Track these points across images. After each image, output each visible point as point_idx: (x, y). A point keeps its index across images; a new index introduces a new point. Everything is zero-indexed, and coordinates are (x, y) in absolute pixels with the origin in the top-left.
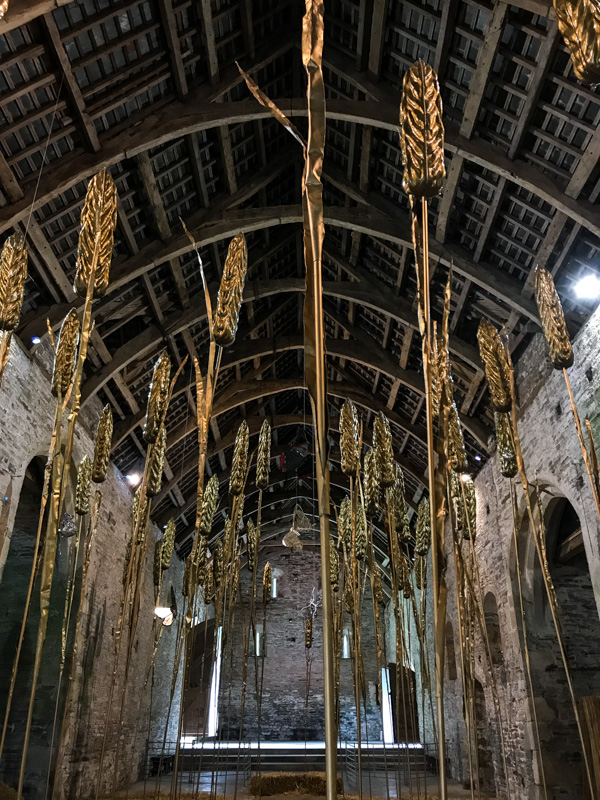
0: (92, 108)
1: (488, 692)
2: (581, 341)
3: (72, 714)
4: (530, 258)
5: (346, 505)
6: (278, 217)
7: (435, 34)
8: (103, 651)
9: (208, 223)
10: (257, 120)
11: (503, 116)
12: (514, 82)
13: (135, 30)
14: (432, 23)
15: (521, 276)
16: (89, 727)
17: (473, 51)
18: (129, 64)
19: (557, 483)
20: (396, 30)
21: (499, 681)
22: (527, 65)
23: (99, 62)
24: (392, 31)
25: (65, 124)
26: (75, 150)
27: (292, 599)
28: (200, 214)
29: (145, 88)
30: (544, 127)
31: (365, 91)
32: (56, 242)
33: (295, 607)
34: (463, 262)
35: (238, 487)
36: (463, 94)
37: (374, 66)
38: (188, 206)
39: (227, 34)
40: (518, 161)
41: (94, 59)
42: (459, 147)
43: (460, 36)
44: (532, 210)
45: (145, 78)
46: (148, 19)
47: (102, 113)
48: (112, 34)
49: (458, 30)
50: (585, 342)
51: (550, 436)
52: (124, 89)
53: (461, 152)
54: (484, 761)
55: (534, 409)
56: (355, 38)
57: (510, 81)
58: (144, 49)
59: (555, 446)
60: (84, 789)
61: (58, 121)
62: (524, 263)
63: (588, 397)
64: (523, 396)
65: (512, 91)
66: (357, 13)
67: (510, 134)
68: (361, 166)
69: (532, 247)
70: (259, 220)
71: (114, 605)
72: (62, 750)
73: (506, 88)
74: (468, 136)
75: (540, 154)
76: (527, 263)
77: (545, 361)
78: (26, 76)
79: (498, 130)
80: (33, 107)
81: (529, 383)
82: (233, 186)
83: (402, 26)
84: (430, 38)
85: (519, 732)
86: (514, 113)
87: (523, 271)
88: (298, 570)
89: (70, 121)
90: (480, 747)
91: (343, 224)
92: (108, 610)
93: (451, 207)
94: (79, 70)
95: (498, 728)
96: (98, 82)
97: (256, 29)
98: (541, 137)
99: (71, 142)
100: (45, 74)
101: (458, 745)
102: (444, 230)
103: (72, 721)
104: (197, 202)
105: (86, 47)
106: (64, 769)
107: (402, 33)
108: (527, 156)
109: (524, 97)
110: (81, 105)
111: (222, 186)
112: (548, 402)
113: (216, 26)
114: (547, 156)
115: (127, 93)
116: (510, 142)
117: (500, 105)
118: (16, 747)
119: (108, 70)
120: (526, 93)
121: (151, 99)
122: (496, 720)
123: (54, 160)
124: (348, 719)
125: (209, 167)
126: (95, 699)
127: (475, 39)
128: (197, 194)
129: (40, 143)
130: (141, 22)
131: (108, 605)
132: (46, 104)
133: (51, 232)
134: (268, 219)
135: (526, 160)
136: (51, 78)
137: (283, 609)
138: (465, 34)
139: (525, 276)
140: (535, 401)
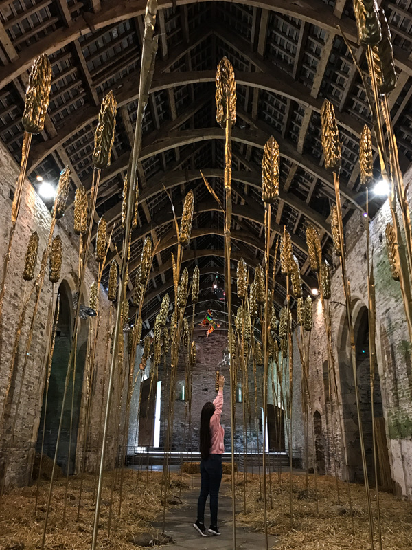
0: (95, 82)
1: (323, 419)
2: (378, 219)
3: (83, 426)
4: (352, 166)
5: (240, 311)
6: (202, 136)
7: (297, 37)
8: (96, 392)
9: (159, 140)
10: (190, 84)
11: (336, 88)
12: (342, 70)
13: (121, 37)
14: (295, 32)
15: (347, 176)
16: (91, 434)
17: (318, 50)
18: (116, 56)
19: (362, 298)
20: (274, 32)
21: (330, 411)
22: (348, 63)
23: (101, 57)
24: (271, 33)
25: (81, 92)
26: (85, 105)
27: (205, 364)
28: (154, 133)
29: (125, 67)
30: (358, 95)
31: (255, 65)
32: (72, 156)
33: (207, 369)
34: (312, 166)
35: (183, 303)
36: (312, 72)
37: (261, 51)
38: (147, 129)
39: (173, 30)
40: (344, 114)
41: (98, 56)
42: (310, 104)
43: (311, 41)
44: (353, 140)
45: (125, 62)
46: (128, 29)
47: (101, 84)
48: (108, 40)
49: (309, 38)
50: (380, 220)
51: (360, 271)
52: (114, 69)
53: (311, 106)
54: (320, 458)
55: (353, 254)
56: (250, 33)
57: (339, 69)
58: (125, 45)
59: (362, 277)
60: (89, 467)
61: (77, 91)
62: (349, 169)
63: (380, 251)
64: (348, 245)
65: (340, 75)
66: (251, 19)
67: (340, 97)
68: (253, 103)
69: (353, 159)
70: (190, 138)
71: (101, 365)
72: (78, 444)
73: (337, 72)
74: (315, 97)
75: (357, 110)
76: (351, 169)
77: (360, 226)
78: (61, 69)
79: (333, 94)
80: (63, 85)
81: (351, 238)
82: (174, 116)
83: (278, 30)
84: (294, 39)
85: (339, 438)
86: (342, 86)
87: (348, 173)
88: (210, 346)
89: (83, 90)
90: (319, 449)
91: (241, 140)
92: (98, 369)
93: (306, 134)
94: (90, 63)
95: (328, 438)
96: (99, 67)
97: (190, 25)
98: (357, 102)
99: (82, 101)
100: (71, 68)
101: (307, 450)
102: (302, 147)
103: (83, 429)
104: (153, 127)
105: (93, 49)
106: (79, 455)
107: (278, 34)
108: (349, 110)
109: (347, 79)
110: (90, 82)
111: (167, 116)
112: (360, 251)
113: (166, 27)
114: (361, 112)
115: (115, 71)
116: (340, 101)
117: (334, 80)
118: (53, 443)
119: (105, 59)
120: (348, 77)
121: (128, 72)
122: (327, 433)
123: (73, 111)
124: (241, 439)
125: (160, 106)
126: (93, 419)
127: (319, 44)
128: (153, 122)
129: (66, 104)
130: (124, 31)
131: (98, 366)
132: (71, 83)
133: (69, 151)
134: (195, 137)
135: (349, 113)
136: (75, 69)
137: (199, 371)
138: (313, 40)
139: (349, 176)
140: (354, 250)
